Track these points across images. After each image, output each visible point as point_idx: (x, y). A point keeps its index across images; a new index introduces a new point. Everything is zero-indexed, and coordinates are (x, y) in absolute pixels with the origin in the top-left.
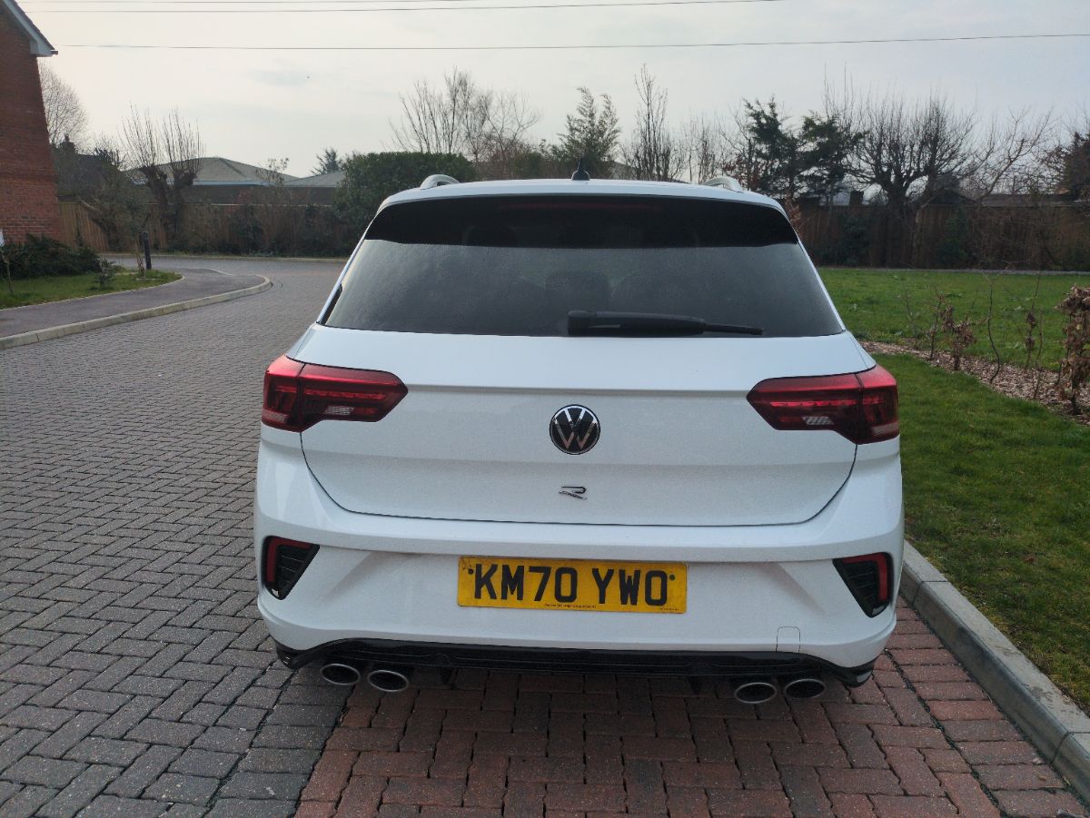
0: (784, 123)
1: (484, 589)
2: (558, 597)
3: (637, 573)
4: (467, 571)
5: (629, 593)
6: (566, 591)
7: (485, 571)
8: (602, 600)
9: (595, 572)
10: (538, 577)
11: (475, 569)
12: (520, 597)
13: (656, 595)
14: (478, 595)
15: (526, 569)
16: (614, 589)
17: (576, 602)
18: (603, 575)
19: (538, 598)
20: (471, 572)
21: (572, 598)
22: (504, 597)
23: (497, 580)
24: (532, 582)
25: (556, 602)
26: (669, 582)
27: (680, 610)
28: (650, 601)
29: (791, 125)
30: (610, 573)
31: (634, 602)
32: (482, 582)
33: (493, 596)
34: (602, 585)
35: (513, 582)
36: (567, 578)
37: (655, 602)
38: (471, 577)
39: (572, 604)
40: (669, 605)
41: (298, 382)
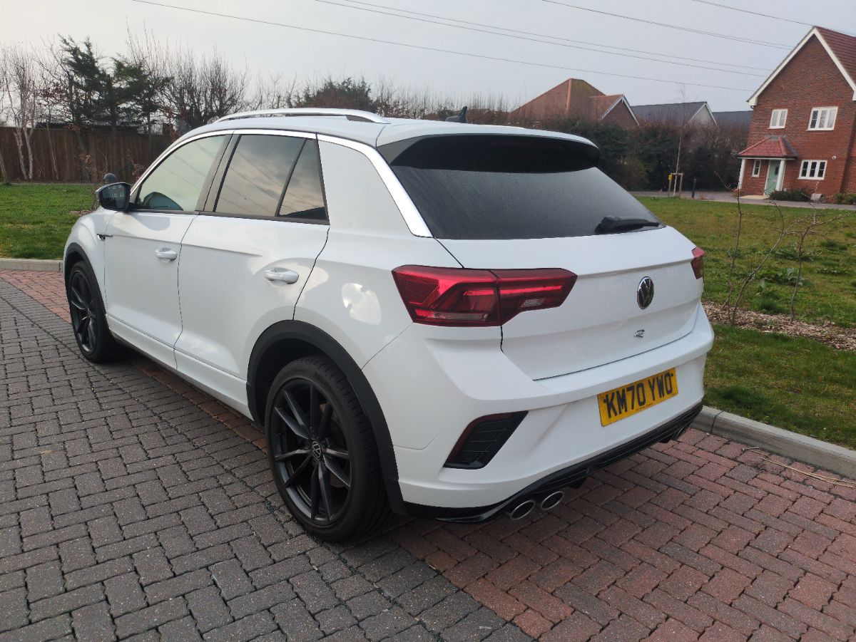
0: (99, 61)
1: (612, 411)
4: (602, 402)
5: (661, 390)
6: (641, 399)
7: (609, 399)
8: (654, 399)
10: (631, 392)
11: (605, 400)
12: (626, 411)
13: (669, 387)
14: (610, 416)
16: (656, 390)
17: (647, 403)
19: (633, 408)
21: (644, 402)
22: (620, 413)
23: (615, 403)
24: (629, 398)
26: (672, 379)
27: (677, 393)
29: (106, 65)
30: (654, 381)
31: (663, 395)
32: (610, 406)
33: (616, 414)
34: (652, 388)
35: (622, 401)
36: (640, 389)
37: (669, 392)
38: (605, 405)
39: (645, 405)
40: (674, 391)
41: (497, 285)
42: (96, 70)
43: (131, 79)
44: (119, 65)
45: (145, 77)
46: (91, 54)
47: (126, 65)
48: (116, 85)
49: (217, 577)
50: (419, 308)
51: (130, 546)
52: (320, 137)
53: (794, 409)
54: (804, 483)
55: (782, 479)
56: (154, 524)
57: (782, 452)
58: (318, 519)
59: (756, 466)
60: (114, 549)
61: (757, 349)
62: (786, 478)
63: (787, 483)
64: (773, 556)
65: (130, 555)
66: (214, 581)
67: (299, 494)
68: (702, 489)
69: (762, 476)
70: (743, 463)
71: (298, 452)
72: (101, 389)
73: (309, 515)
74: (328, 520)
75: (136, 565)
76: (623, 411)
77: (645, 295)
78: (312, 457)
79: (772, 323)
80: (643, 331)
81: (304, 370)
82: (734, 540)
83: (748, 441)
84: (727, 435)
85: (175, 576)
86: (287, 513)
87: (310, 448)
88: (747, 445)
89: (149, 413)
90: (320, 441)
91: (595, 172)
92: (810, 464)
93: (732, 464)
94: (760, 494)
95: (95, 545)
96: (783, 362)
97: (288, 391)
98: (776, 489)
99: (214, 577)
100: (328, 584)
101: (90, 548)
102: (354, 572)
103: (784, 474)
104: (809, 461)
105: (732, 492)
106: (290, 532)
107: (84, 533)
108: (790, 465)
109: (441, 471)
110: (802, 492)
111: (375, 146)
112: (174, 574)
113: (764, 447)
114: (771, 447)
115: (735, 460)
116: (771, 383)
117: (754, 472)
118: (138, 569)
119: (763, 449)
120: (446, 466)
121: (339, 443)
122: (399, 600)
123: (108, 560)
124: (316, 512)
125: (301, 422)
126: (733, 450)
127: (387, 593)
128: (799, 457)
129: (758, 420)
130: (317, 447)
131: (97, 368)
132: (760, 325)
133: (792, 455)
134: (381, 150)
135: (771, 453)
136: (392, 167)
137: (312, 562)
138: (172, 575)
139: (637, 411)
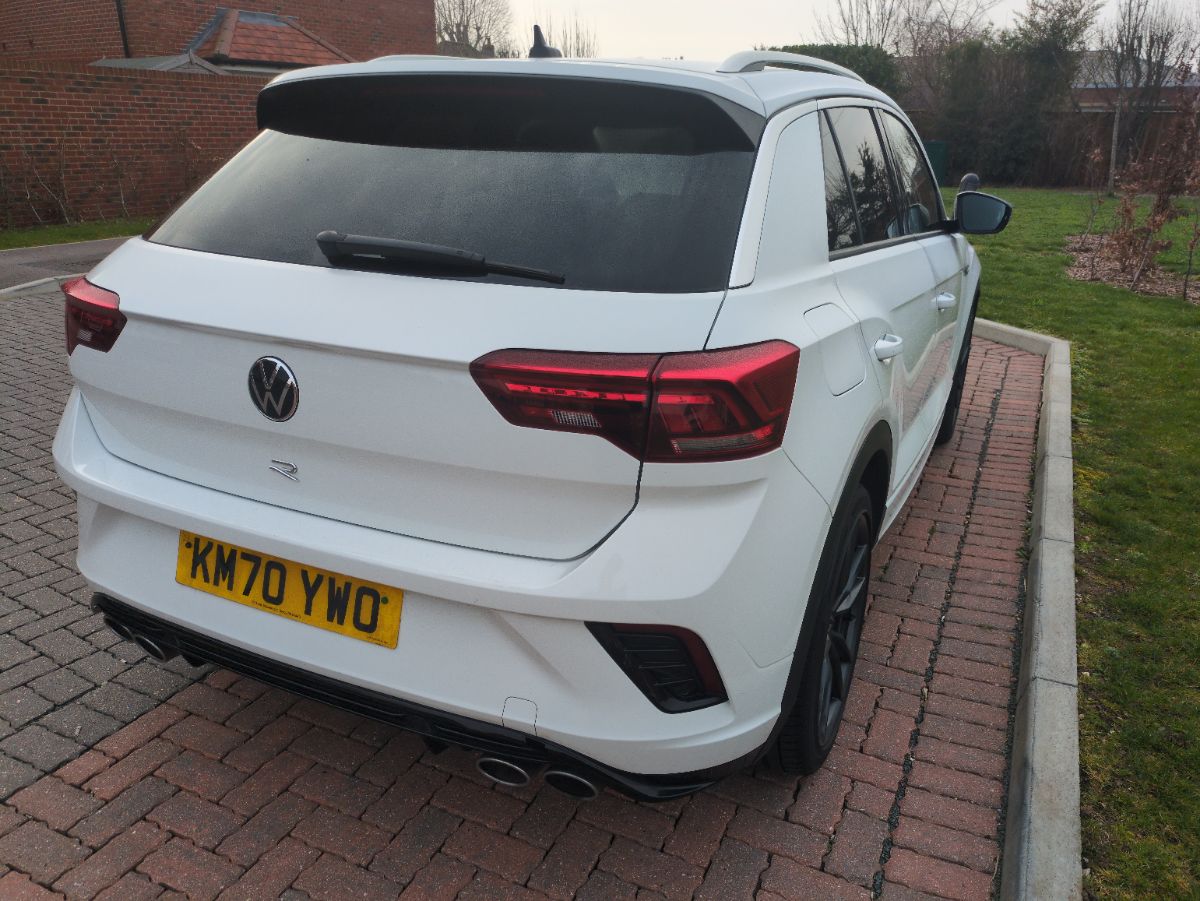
1: (200, 568)
2: (266, 596)
3: (348, 586)
4: (184, 544)
5: (336, 611)
6: (273, 592)
7: (202, 547)
8: (308, 611)
9: (304, 574)
11: (193, 543)
12: (230, 587)
13: (366, 619)
14: (194, 575)
15: (238, 556)
16: (321, 601)
17: (281, 607)
18: (312, 580)
19: (247, 592)
20: (188, 545)
21: (278, 600)
22: (216, 583)
23: (211, 560)
24: (243, 570)
25: (263, 602)
26: (381, 605)
27: (392, 643)
28: (358, 625)
30: (319, 579)
31: (341, 622)
32: (198, 560)
33: (207, 579)
34: (311, 592)
37: (363, 628)
39: (278, 607)
40: (379, 634)
76: (223, 584)
139: (255, 605)
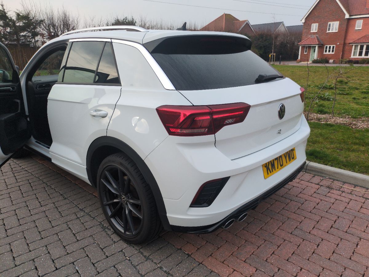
0: (8, 13)
1: (269, 171)
3: (290, 152)
4: (264, 167)
6: (281, 163)
7: (267, 165)
8: (287, 163)
10: (276, 161)
12: (275, 170)
14: (268, 174)
17: (284, 165)
18: (285, 154)
19: (278, 168)
22: (272, 171)
23: (270, 167)
24: (276, 164)
26: (293, 151)
29: (12, 14)
32: (268, 169)
33: (271, 172)
34: (286, 157)
35: (273, 165)
36: (281, 159)
37: (293, 158)
38: (266, 168)
39: (283, 166)
40: (295, 157)
41: (211, 114)
42: (7, 18)
43: (24, 21)
44: (18, 15)
45: (31, 20)
46: (4, 10)
47: (21, 14)
48: (18, 24)
49: (79, 268)
50: (172, 127)
51: (32, 255)
52: (113, 40)
53: (341, 159)
54: (351, 193)
55: (341, 192)
56: (45, 242)
57: (338, 179)
58: (127, 233)
59: (328, 187)
60: (24, 258)
61: (320, 131)
62: (343, 192)
63: (344, 194)
64: (344, 232)
65: (33, 260)
66: (77, 270)
67: (117, 221)
68: (306, 200)
69: (332, 191)
70: (322, 186)
71: (115, 201)
72: (17, 171)
73: (123, 231)
74: (132, 233)
75: (36, 265)
76: (274, 170)
77: (281, 113)
78: (122, 203)
79: (324, 118)
80: (281, 130)
81: (114, 161)
82: (325, 225)
83: (323, 175)
84: (314, 173)
85: (57, 269)
86: (112, 230)
87: (121, 199)
88: (323, 177)
89: (41, 182)
90: (125, 195)
91: (249, 53)
92: (352, 184)
93: (317, 186)
94: (333, 201)
95: (15, 256)
96: (332, 137)
97: (107, 171)
98: (339, 198)
99: (77, 268)
100: (135, 267)
101: (12, 258)
102: (147, 258)
103: (341, 190)
104: (352, 182)
105: (320, 200)
106: (114, 240)
107: (9, 249)
108: (343, 185)
109: (188, 209)
110: (351, 198)
111: (142, 43)
112: (56, 268)
113: (331, 177)
114: (333, 177)
115: (318, 184)
116: (328, 146)
117: (328, 190)
118: (37, 267)
119: (330, 179)
120: (191, 206)
121: (135, 196)
122: (171, 272)
123: (21, 264)
124: (126, 230)
125: (115, 186)
126: (317, 179)
127: (165, 269)
128: (347, 181)
129: (326, 165)
130: (124, 198)
131: (15, 161)
132: (319, 119)
133: (344, 180)
134: (145, 45)
135: (334, 180)
136: (152, 54)
137: (126, 255)
138: (55, 269)
139: (280, 169)
